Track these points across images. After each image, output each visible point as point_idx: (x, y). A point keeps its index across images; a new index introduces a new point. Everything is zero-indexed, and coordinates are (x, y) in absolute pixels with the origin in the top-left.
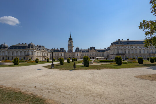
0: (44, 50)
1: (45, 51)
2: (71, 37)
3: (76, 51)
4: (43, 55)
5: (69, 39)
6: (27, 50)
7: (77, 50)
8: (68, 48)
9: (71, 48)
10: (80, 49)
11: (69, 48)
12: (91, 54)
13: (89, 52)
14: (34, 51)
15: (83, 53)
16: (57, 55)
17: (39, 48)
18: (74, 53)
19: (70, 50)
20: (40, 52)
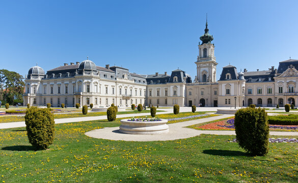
0: (126, 77)
1: (128, 81)
2: (206, 31)
3: (223, 78)
4: (123, 93)
5: (202, 38)
6: (78, 80)
7: (229, 73)
8: (198, 68)
9: (207, 69)
10: (237, 71)
11: (202, 70)
12: (281, 90)
13: (273, 80)
14: (94, 80)
15: (250, 85)
16: (162, 94)
17: (109, 74)
18: (215, 84)
19: (205, 76)
20: (114, 84)
